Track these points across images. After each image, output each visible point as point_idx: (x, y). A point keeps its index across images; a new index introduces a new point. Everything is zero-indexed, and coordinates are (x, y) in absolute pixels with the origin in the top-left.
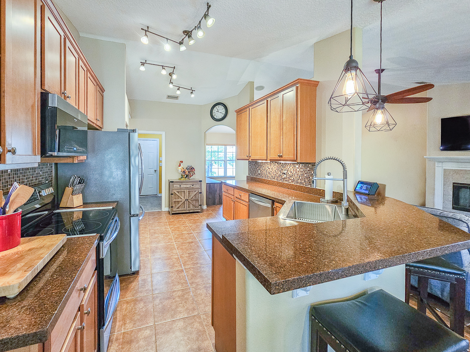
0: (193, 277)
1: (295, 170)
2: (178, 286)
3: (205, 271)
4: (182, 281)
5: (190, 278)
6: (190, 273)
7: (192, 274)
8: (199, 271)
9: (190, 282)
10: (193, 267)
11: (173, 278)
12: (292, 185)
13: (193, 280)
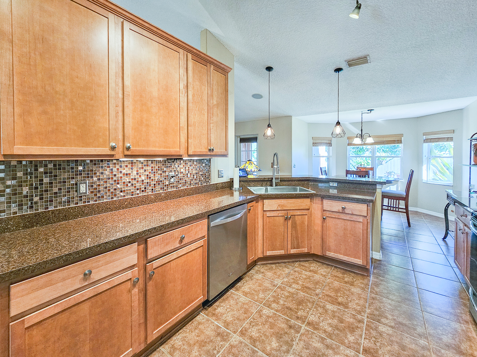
0: (353, 328)
1: (187, 168)
2: (383, 330)
3: (330, 324)
4: (374, 333)
5: (359, 330)
6: (353, 338)
7: (351, 333)
8: (336, 332)
9: (362, 325)
10: (342, 344)
11: (389, 348)
12: (186, 189)
13: (356, 325)
